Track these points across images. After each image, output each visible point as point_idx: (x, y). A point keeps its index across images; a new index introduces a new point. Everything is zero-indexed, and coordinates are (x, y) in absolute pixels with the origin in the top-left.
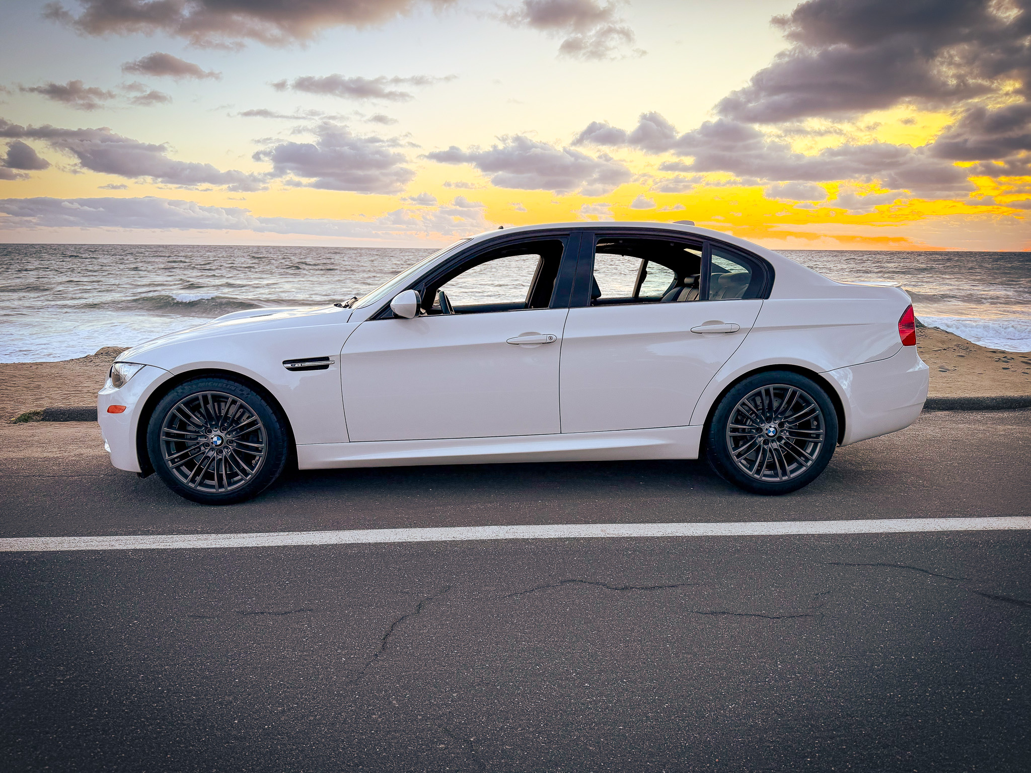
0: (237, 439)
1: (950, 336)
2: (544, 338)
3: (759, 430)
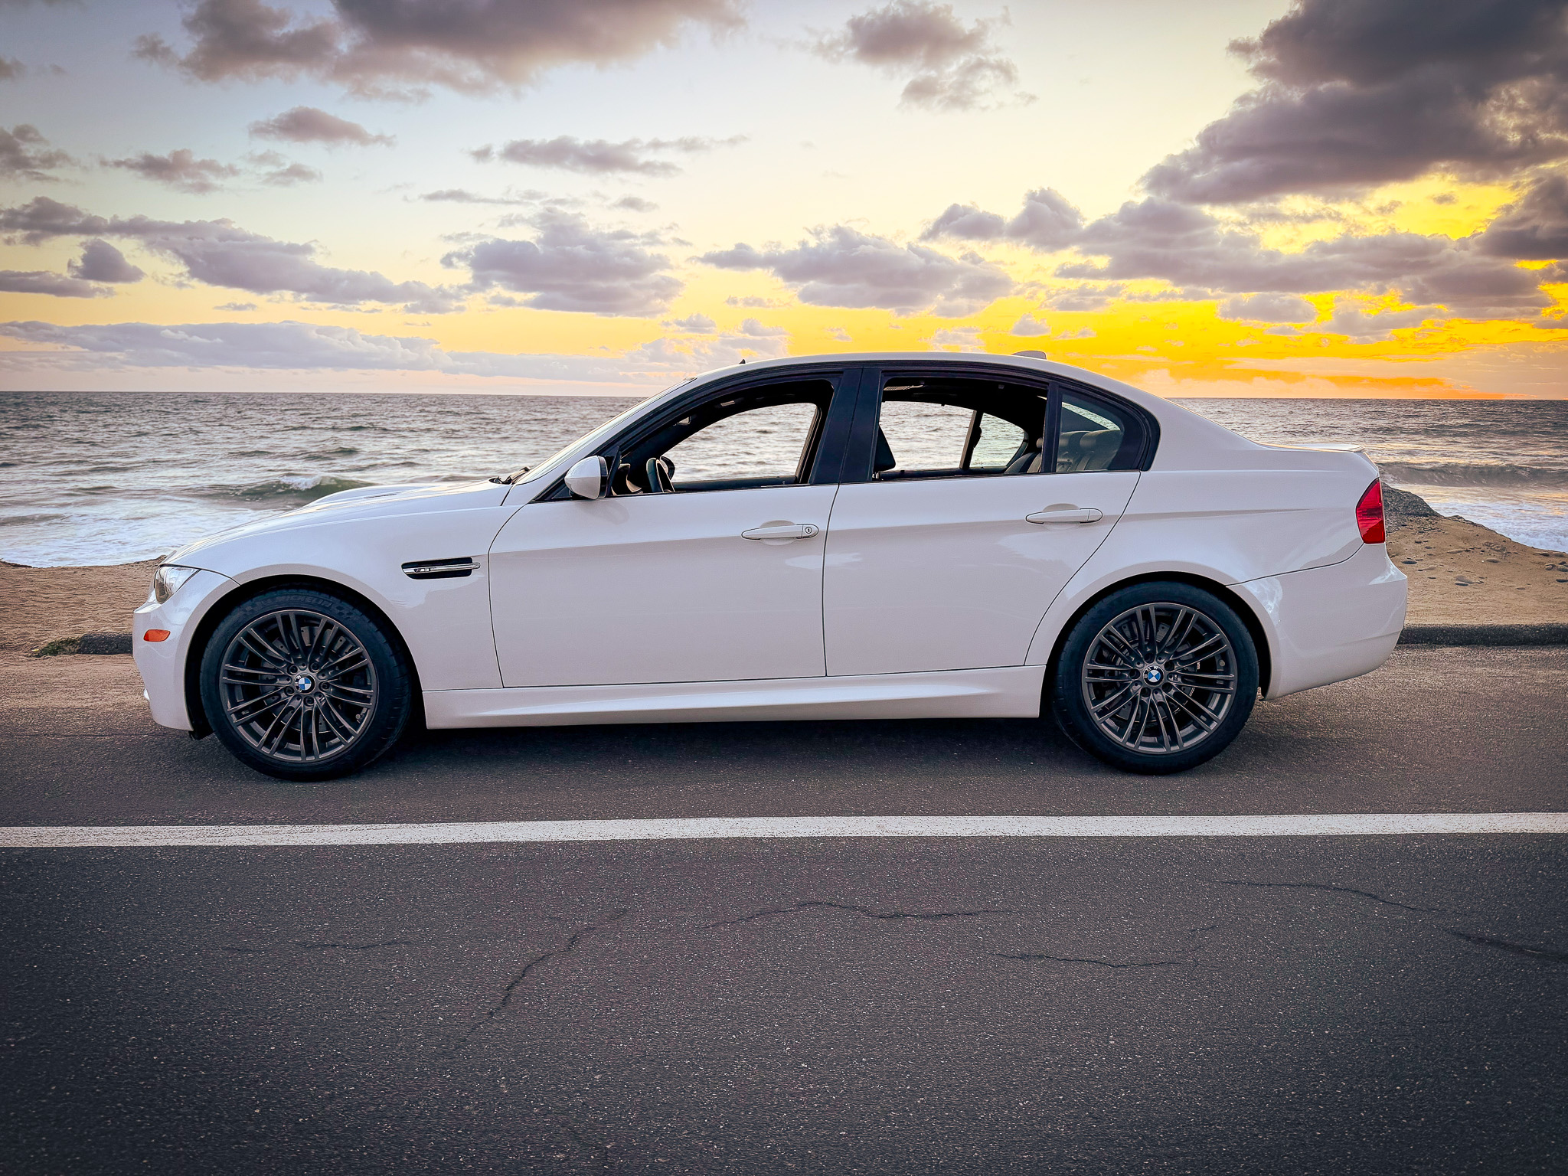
0: (334, 682)
1: (1477, 531)
2: (797, 530)
3: (1135, 673)
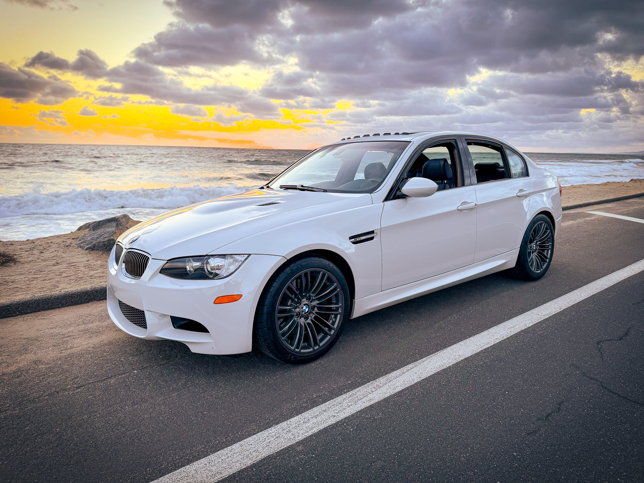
2: (472, 205)
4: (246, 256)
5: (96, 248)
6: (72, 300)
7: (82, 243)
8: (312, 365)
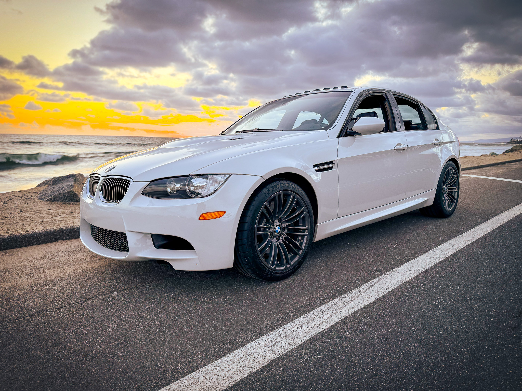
4: (227, 176)
5: (56, 199)
6: (40, 239)
7: (43, 195)
8: (286, 282)
